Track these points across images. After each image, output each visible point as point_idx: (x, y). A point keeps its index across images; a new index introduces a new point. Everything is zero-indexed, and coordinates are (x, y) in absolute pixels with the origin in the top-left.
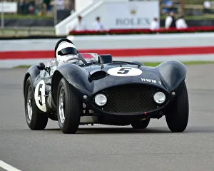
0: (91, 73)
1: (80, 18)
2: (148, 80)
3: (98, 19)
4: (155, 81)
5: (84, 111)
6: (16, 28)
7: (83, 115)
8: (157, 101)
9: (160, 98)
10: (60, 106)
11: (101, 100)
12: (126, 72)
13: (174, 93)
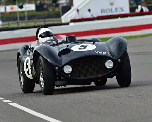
0: (60, 50)
1: (78, 10)
2: (100, 53)
3: (89, 10)
4: (105, 53)
5: (58, 78)
6: (36, 20)
7: (57, 81)
8: (108, 67)
9: (109, 65)
10: (40, 76)
11: (68, 69)
12: (85, 48)
13: (119, 60)
